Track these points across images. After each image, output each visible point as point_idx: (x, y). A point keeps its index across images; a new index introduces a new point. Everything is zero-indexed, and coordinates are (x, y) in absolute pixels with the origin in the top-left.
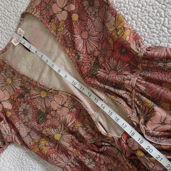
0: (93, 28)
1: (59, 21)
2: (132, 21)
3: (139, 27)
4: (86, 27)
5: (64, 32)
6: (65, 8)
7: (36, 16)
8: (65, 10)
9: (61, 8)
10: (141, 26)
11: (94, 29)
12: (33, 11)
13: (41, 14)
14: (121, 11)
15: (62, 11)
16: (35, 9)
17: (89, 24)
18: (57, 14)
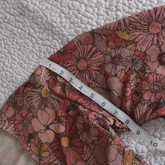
0: (93, 158)
1: (41, 143)
2: (148, 152)
3: (160, 163)
4: (83, 155)
5: (50, 159)
6: (50, 127)
7: (9, 132)
8: (51, 130)
9: (44, 125)
10: (162, 161)
11: (94, 160)
12: (4, 125)
13: (16, 128)
14: (132, 138)
15: (46, 129)
16: (7, 122)
17: (87, 153)
18: (39, 133)
